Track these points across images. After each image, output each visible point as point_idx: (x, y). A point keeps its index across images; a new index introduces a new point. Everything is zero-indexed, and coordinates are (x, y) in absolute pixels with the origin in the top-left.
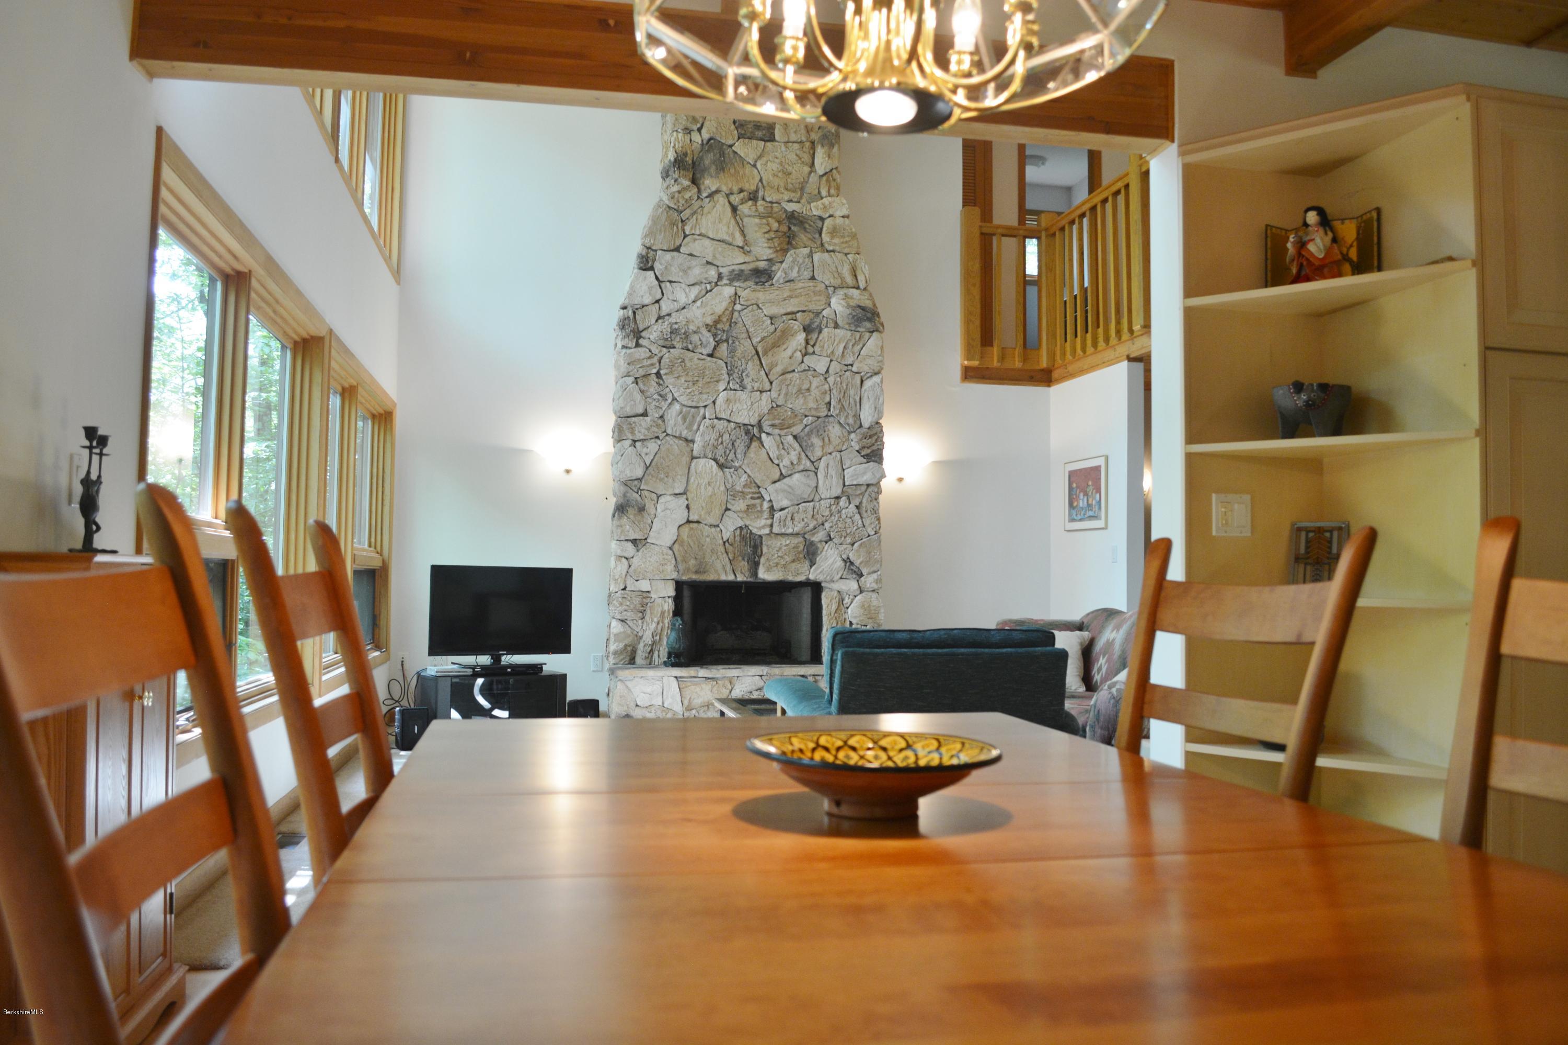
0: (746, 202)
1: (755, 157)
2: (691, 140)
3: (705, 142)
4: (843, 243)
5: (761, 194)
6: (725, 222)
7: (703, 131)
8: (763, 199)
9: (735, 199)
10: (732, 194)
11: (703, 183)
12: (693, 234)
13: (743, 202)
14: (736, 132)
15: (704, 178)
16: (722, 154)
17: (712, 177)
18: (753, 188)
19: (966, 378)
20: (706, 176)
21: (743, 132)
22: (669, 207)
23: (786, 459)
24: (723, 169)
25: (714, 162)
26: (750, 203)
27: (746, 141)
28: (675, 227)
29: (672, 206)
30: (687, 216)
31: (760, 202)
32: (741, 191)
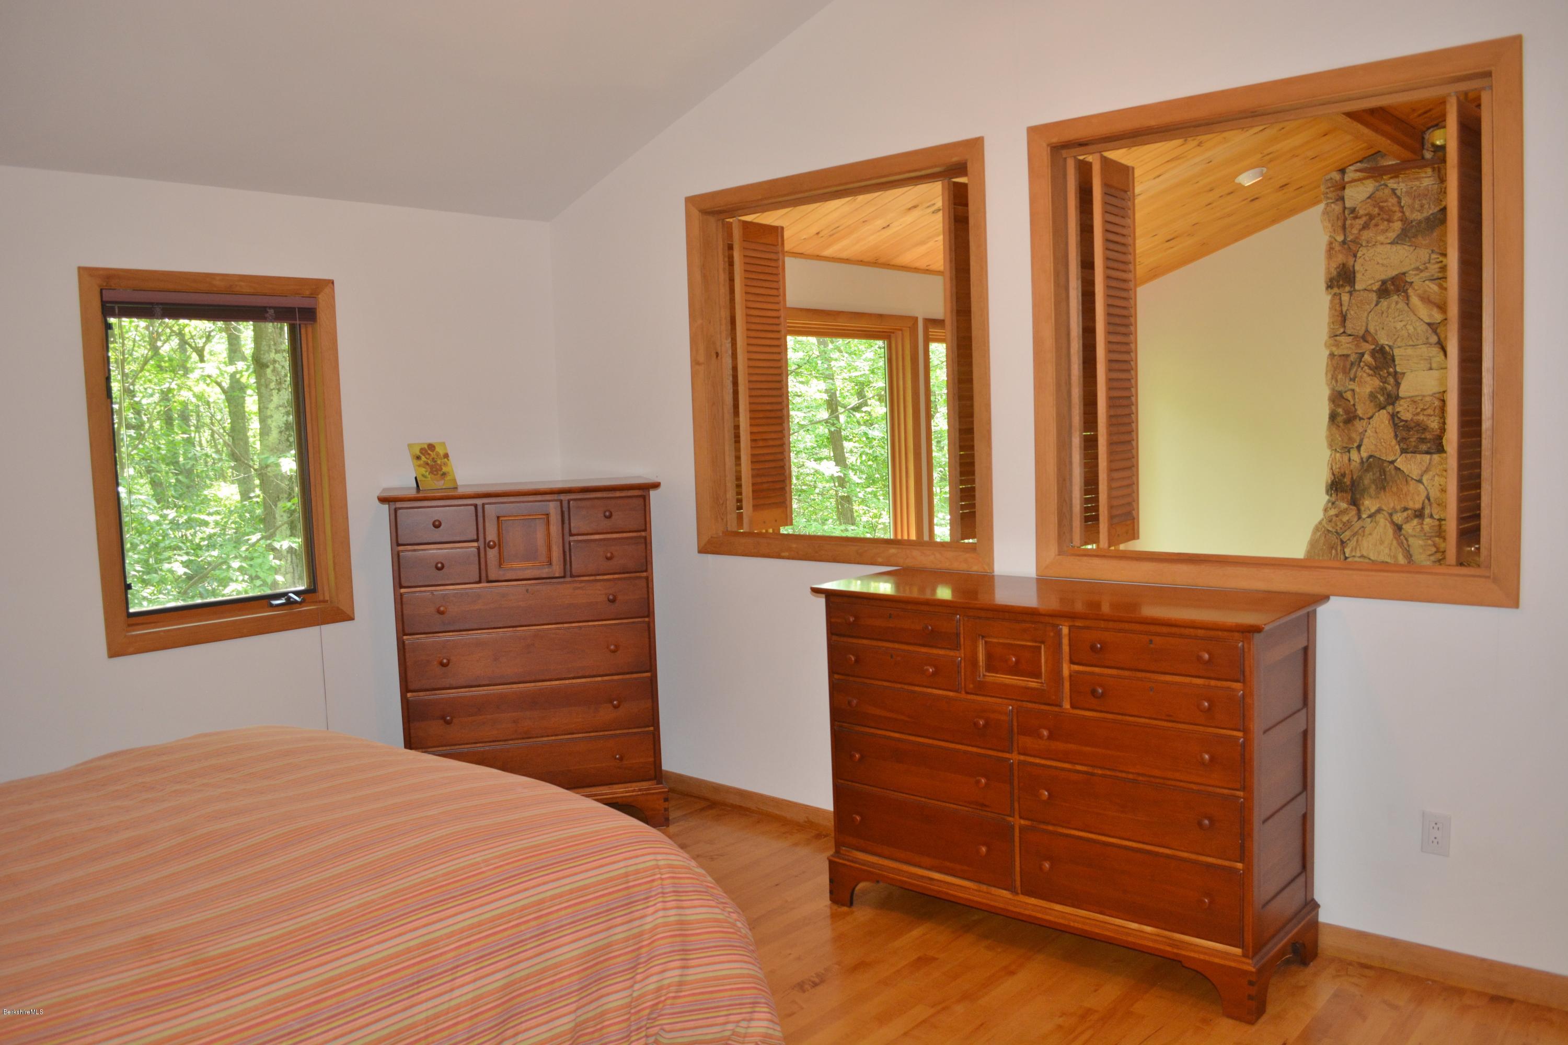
0: (1412, 519)
1: (1420, 472)
2: (1350, 460)
3: (1365, 460)
5: (1427, 511)
6: (1386, 543)
7: (1362, 448)
8: (1431, 516)
9: (1399, 518)
10: (1396, 512)
11: (1363, 503)
12: (1354, 556)
13: (1407, 520)
14: (1397, 447)
15: (1364, 498)
16: (1383, 472)
17: (1371, 497)
18: (1418, 506)
20: (1365, 496)
21: (1405, 447)
22: (1328, 531)
24: (1384, 488)
25: (1374, 481)
26: (1415, 521)
27: (1409, 455)
28: (1334, 551)
29: (1330, 529)
30: (1347, 538)
31: (1427, 520)
32: (1405, 509)
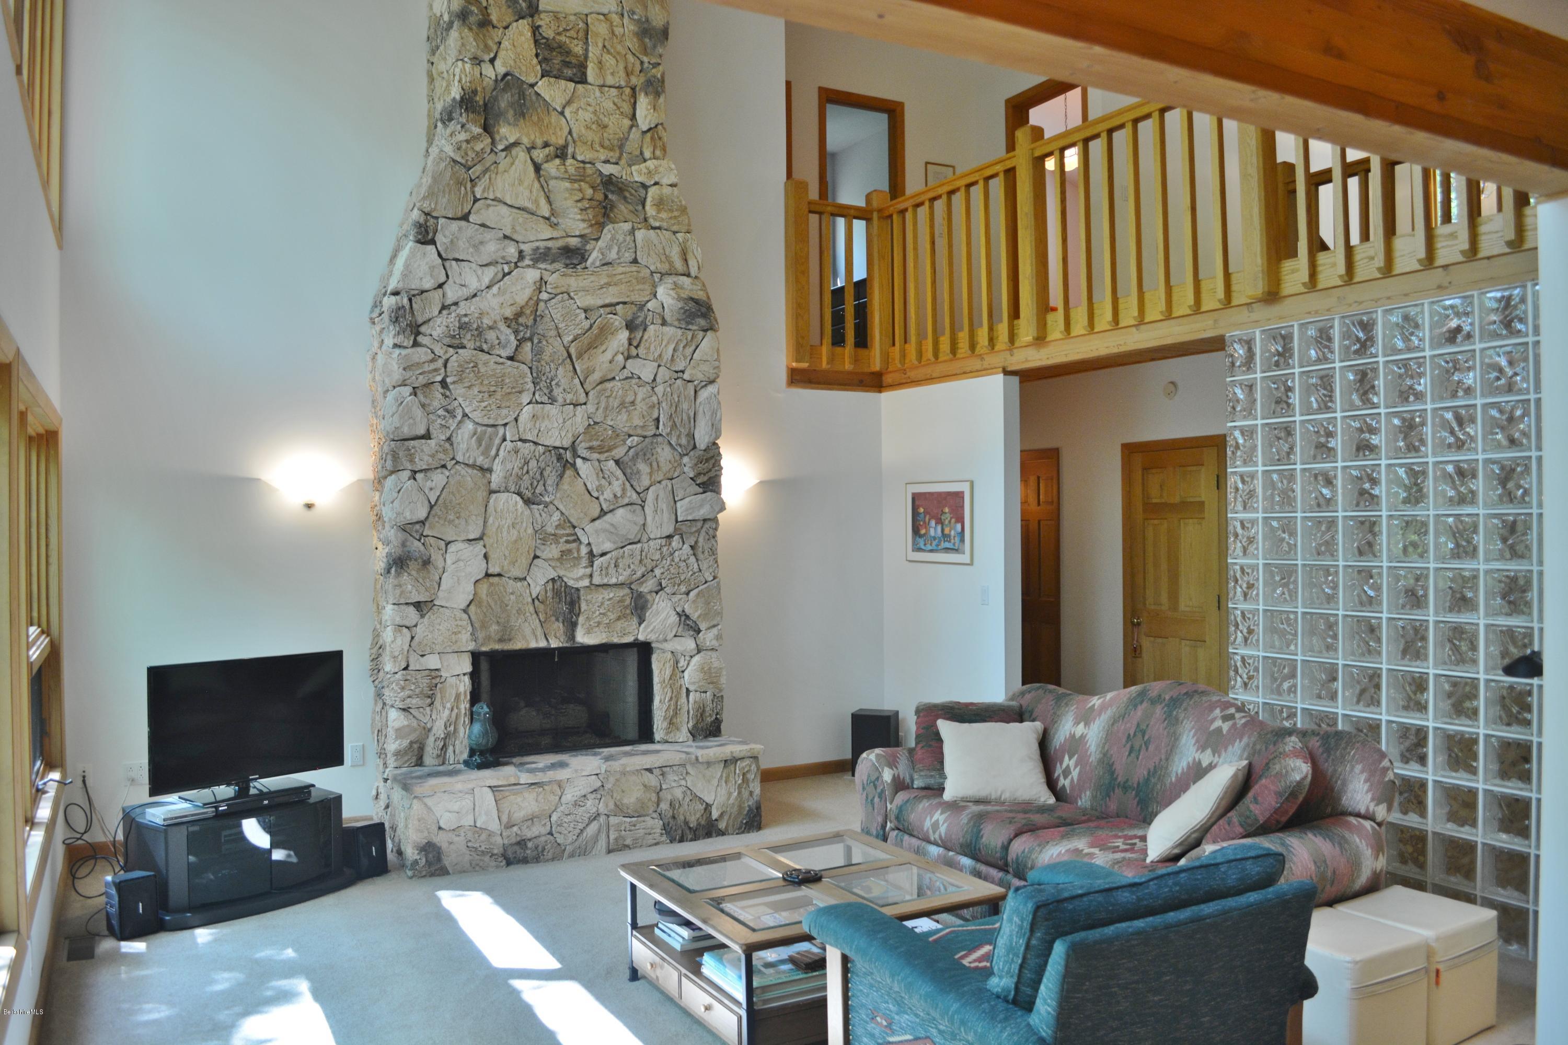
0: (552, 159)
1: (564, 102)
2: (481, 74)
3: (499, 78)
4: (671, 218)
5: (570, 150)
6: (526, 184)
7: (498, 63)
8: (573, 157)
9: (539, 155)
10: (533, 148)
11: (498, 132)
12: (486, 198)
13: (548, 159)
14: (539, 67)
15: (499, 125)
16: (522, 95)
17: (509, 124)
18: (561, 142)
19: (792, 382)
20: (501, 122)
21: (548, 68)
22: (454, 161)
23: (609, 490)
24: (523, 115)
25: (511, 105)
26: (557, 161)
27: (552, 80)
28: (463, 188)
29: (459, 159)
30: (477, 174)
31: (570, 161)
32: (546, 145)
